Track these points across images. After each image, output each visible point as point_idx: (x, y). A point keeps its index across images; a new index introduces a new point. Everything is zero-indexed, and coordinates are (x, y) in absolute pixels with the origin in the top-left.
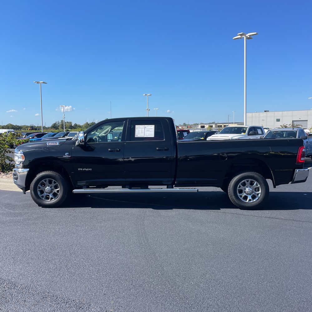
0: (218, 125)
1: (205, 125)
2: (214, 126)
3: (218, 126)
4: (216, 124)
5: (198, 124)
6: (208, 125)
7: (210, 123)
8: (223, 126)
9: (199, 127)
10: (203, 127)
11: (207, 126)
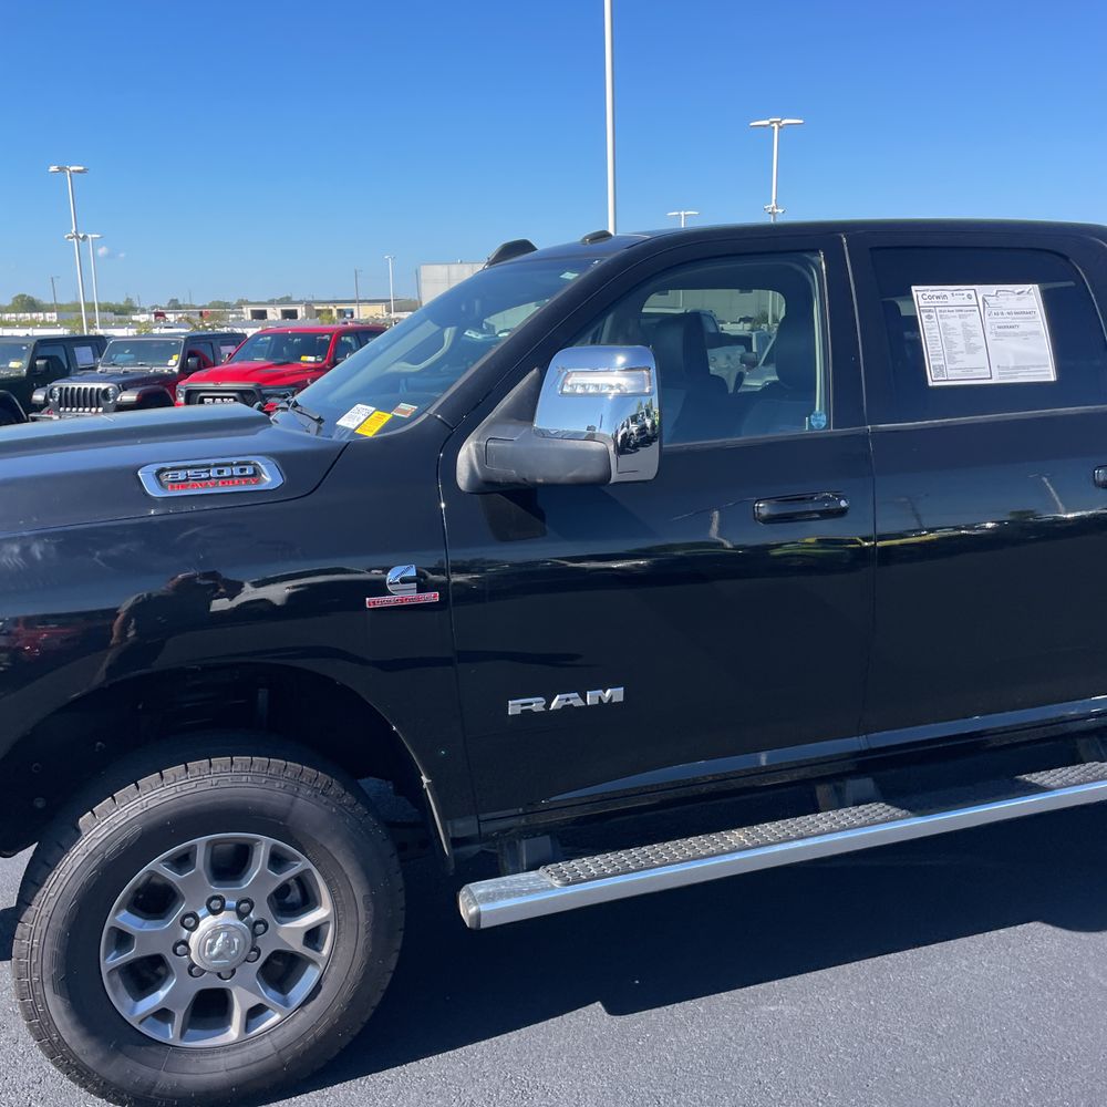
0: (316, 308)
1: (269, 310)
2: (301, 311)
3: (318, 311)
4: (308, 305)
5: (241, 304)
6: (279, 310)
7: (288, 300)
8: (335, 314)
9: (247, 312)
10: (261, 315)
11: (274, 314)
